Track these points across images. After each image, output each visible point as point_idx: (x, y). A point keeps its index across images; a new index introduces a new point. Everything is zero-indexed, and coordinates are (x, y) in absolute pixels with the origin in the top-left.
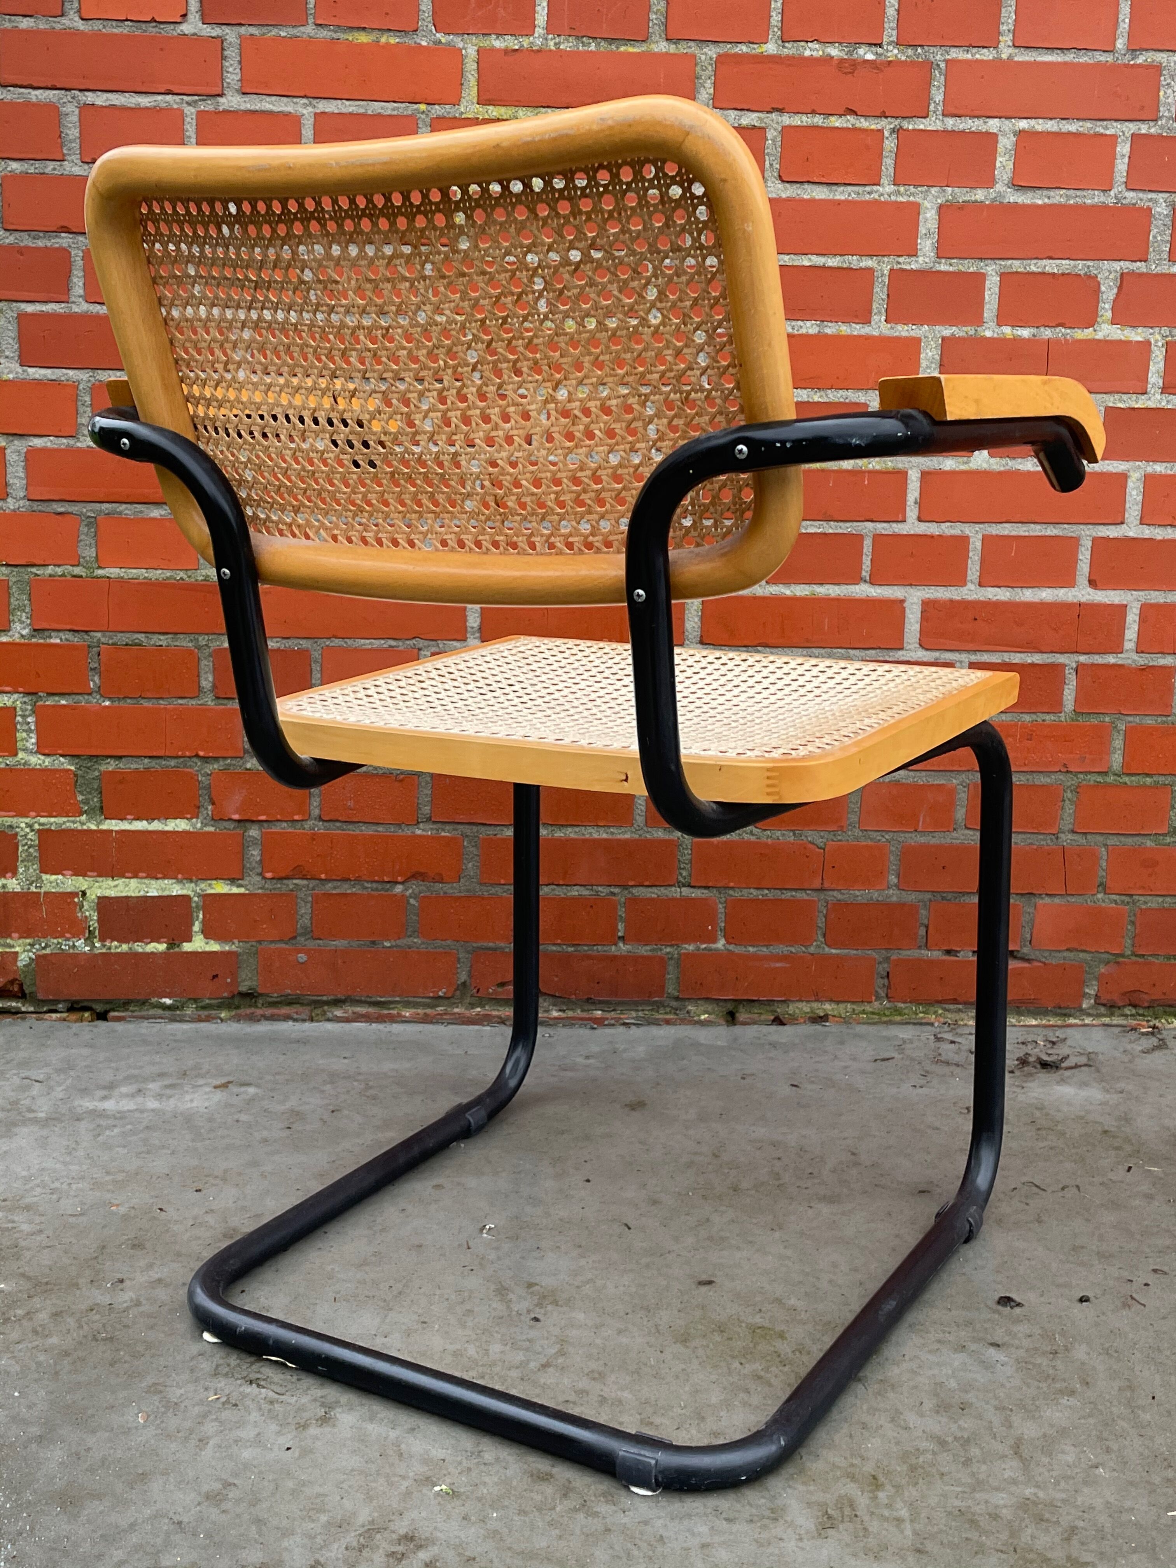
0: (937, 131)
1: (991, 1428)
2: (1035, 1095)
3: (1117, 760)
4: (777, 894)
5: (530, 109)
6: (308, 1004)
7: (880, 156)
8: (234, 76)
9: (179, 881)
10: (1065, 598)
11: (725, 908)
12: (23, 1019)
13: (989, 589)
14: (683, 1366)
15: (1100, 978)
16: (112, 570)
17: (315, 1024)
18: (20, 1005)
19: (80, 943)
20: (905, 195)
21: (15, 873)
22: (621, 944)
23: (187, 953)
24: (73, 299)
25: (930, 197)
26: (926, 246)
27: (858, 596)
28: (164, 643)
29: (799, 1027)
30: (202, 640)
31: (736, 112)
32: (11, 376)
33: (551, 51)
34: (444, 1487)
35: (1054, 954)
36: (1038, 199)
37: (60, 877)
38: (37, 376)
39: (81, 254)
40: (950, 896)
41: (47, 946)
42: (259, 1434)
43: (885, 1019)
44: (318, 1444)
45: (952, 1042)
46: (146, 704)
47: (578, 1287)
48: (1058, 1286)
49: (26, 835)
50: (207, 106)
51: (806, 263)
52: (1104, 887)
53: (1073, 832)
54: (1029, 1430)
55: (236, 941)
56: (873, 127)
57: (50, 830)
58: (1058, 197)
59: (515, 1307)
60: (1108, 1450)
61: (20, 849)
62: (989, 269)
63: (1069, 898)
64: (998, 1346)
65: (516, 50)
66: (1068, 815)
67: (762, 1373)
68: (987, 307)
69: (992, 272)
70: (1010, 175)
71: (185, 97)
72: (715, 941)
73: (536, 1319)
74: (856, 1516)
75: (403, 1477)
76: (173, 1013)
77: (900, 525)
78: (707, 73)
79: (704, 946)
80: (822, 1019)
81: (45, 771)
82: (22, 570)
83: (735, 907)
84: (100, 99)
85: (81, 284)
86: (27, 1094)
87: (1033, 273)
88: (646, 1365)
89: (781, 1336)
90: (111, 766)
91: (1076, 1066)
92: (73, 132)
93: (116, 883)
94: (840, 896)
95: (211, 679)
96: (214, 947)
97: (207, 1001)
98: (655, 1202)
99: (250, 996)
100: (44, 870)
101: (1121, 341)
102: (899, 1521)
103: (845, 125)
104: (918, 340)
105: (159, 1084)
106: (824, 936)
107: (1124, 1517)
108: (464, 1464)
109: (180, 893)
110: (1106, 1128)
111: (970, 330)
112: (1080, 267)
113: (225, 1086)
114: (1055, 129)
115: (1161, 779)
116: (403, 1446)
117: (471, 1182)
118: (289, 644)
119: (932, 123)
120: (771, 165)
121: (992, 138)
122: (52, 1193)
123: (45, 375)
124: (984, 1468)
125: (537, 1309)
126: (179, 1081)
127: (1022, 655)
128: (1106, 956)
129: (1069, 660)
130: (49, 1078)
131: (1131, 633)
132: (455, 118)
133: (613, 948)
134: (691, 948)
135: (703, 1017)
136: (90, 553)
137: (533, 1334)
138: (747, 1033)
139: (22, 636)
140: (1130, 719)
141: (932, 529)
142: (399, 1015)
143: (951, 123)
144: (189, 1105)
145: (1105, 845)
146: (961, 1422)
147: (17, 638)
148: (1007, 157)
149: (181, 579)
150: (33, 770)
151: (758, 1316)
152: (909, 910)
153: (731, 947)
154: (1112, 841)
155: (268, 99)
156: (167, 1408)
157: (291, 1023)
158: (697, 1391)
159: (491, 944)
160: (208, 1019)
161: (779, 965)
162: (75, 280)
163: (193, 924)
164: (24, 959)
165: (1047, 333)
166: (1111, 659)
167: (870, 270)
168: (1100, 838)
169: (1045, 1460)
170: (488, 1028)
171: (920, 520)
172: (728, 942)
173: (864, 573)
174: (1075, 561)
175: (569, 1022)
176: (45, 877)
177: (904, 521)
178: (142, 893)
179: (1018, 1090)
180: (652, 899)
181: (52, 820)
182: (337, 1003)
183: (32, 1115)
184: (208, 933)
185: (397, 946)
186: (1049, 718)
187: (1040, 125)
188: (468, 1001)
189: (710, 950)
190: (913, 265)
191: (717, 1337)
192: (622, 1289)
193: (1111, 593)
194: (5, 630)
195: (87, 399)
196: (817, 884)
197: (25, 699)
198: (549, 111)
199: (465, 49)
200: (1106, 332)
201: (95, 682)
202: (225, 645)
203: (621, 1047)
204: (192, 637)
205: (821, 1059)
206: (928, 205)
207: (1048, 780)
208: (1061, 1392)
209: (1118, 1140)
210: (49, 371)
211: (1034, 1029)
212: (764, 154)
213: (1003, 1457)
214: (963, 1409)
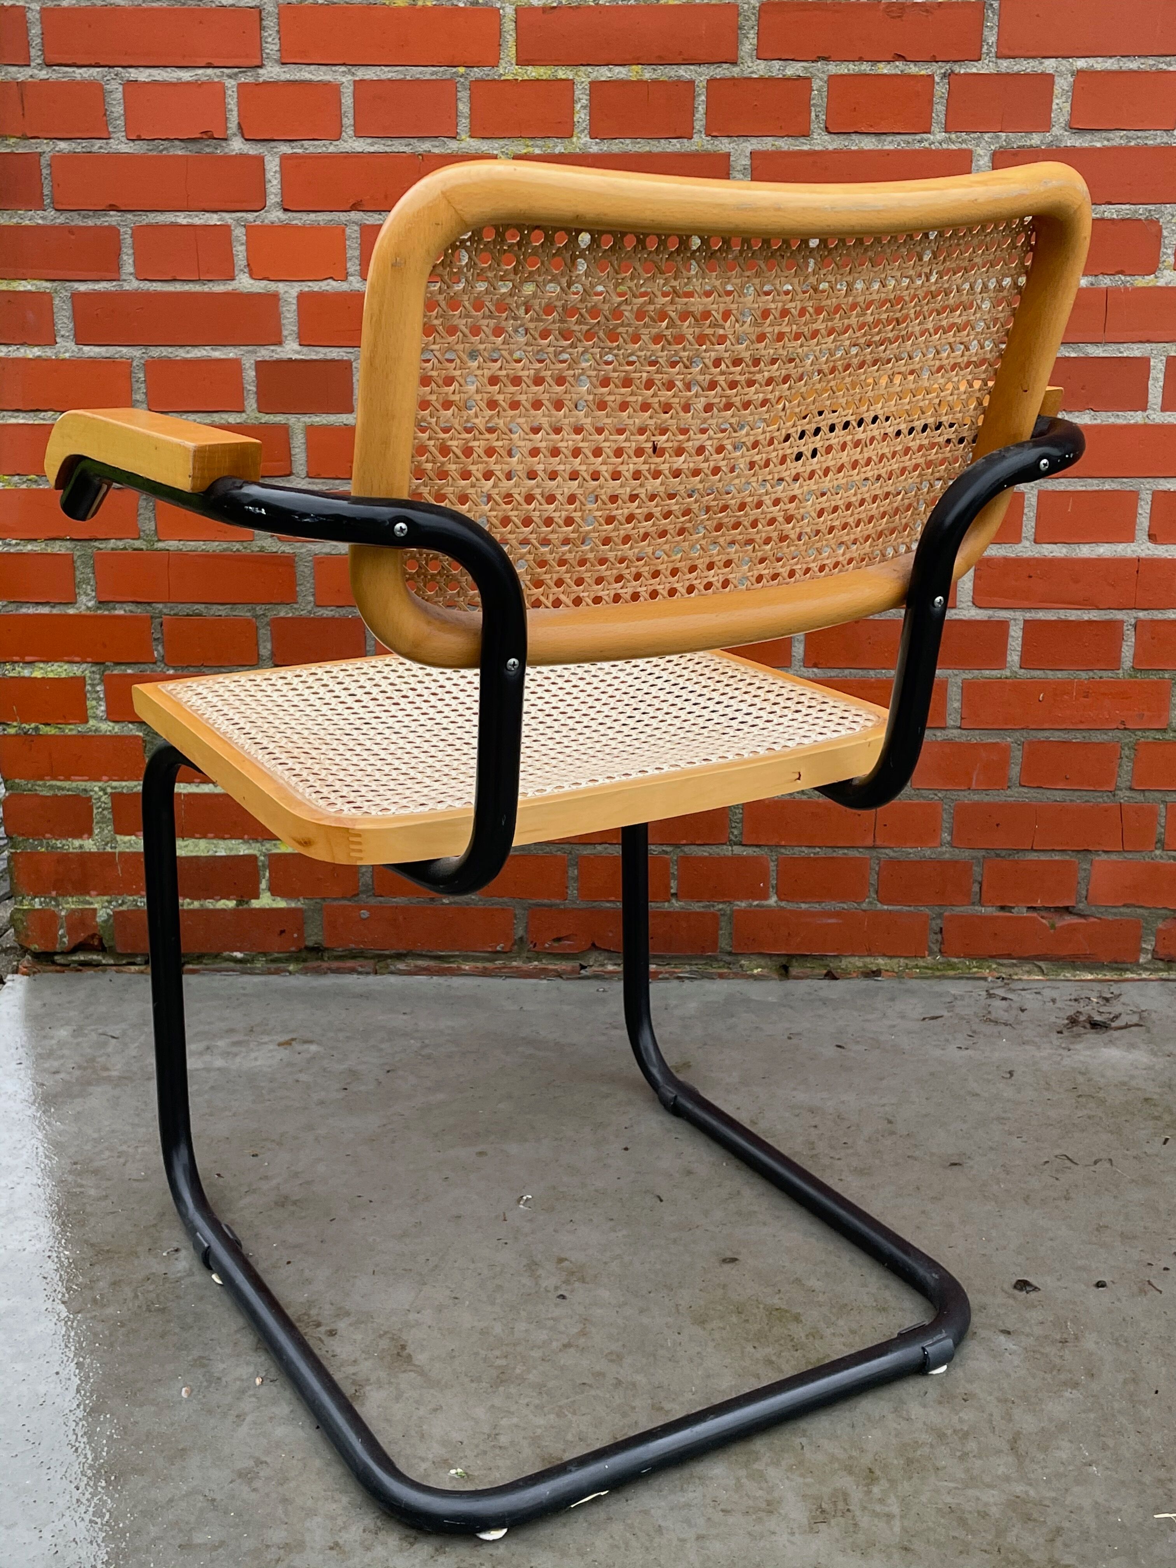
0: (990, 75)
1: (990, 1422)
2: (1081, 1058)
3: (1175, 717)
4: (830, 853)
5: (570, 68)
6: (372, 958)
7: (931, 102)
8: (273, 47)
9: (246, 842)
10: (1123, 554)
11: (777, 866)
12: (104, 971)
13: (1045, 546)
14: (699, 1349)
15: (1158, 933)
16: (171, 543)
17: (379, 977)
18: (100, 958)
20: (956, 142)
21: (90, 834)
22: (674, 901)
23: (255, 909)
24: (123, 277)
25: (984, 143)
28: (223, 613)
29: (851, 981)
30: (260, 610)
31: (780, 63)
32: (67, 355)
33: (590, 6)
34: (459, 1470)
35: (1110, 910)
36: (1097, 142)
37: (133, 838)
38: (92, 354)
39: (130, 232)
40: (1003, 853)
41: (123, 903)
42: (292, 1411)
43: (938, 973)
45: (1004, 999)
46: (207, 671)
47: (606, 1263)
48: (1078, 1269)
49: (99, 798)
50: (247, 78)
52: (1162, 844)
53: (1131, 789)
54: (1027, 1423)
55: (301, 899)
56: (923, 72)
57: (121, 794)
58: (1117, 139)
59: (544, 1283)
60: (1104, 1447)
61: (95, 811)
63: (1126, 855)
64: (1009, 1333)
65: (554, 8)
66: (1125, 772)
67: (774, 1358)
70: (1067, 117)
71: (225, 70)
72: (766, 898)
73: (563, 1297)
74: (848, 1510)
75: (423, 1459)
76: (244, 967)
78: (750, 23)
79: (756, 903)
80: (875, 974)
81: (115, 737)
82: (85, 544)
83: (787, 867)
84: (143, 75)
85: (131, 261)
86: (102, 1051)
88: (662, 1346)
89: (797, 1318)
91: (1127, 1026)
92: (117, 110)
93: (186, 843)
94: (892, 854)
95: (269, 646)
96: (281, 904)
97: (276, 955)
98: (689, 1173)
99: (317, 951)
100: (118, 831)
102: (889, 1516)
103: (893, 72)
105: (227, 1040)
106: (877, 892)
107: (1111, 1518)
108: (481, 1447)
109: (247, 852)
110: (1148, 1096)
112: (1141, 211)
113: (288, 1043)
114: (1115, 67)
116: (424, 1428)
117: (513, 1148)
118: (343, 612)
119: (985, 66)
120: (817, 116)
121: (1048, 79)
123: (100, 353)
124: (979, 1463)
125: (564, 1286)
126: (246, 1038)
127: (1079, 612)
128: (1163, 912)
129: (1127, 617)
130: (124, 1033)
132: (494, 80)
133: (666, 904)
134: (743, 904)
135: (755, 971)
136: (148, 526)
137: (557, 1312)
138: (800, 987)
139: (88, 608)
142: (459, 969)
143: (1005, 65)
144: (254, 1064)
145: (1164, 802)
146: (962, 1414)
147: (83, 610)
148: (1064, 99)
149: (238, 550)
150: (104, 736)
151: (777, 1296)
152: (964, 867)
153: (783, 904)
154: (1171, 798)
155: (308, 68)
156: (210, 1382)
157: (355, 976)
158: (708, 1376)
159: (546, 901)
160: (277, 972)
161: (830, 921)
162: (125, 257)
163: (259, 882)
164: (102, 915)
165: (1106, 282)
166: (1171, 615)
168: (1158, 795)
169: (1040, 1456)
170: (545, 982)
172: (780, 899)
174: (1134, 514)
176: (119, 838)
178: (211, 853)
179: (1065, 1053)
180: (706, 858)
181: (124, 784)
182: (400, 957)
183: (105, 1074)
184: (275, 891)
185: (455, 903)
186: (1107, 675)
187: (1100, 64)
188: (525, 955)
189: (763, 906)
191: (734, 1319)
192: (647, 1265)
193: (1171, 547)
194: (72, 603)
195: (141, 375)
196: (869, 842)
197: (94, 669)
198: (589, 69)
199: (503, 8)
200: (1168, 279)
201: (158, 651)
202: (282, 614)
203: (673, 1002)
204: (249, 607)
205: (870, 1017)
206: (981, 152)
207: (1105, 737)
208: (1065, 1383)
209: (1159, 1109)
210: (103, 349)
211: (1089, 984)
212: (809, 106)
213: (999, 1452)
214: (965, 1400)
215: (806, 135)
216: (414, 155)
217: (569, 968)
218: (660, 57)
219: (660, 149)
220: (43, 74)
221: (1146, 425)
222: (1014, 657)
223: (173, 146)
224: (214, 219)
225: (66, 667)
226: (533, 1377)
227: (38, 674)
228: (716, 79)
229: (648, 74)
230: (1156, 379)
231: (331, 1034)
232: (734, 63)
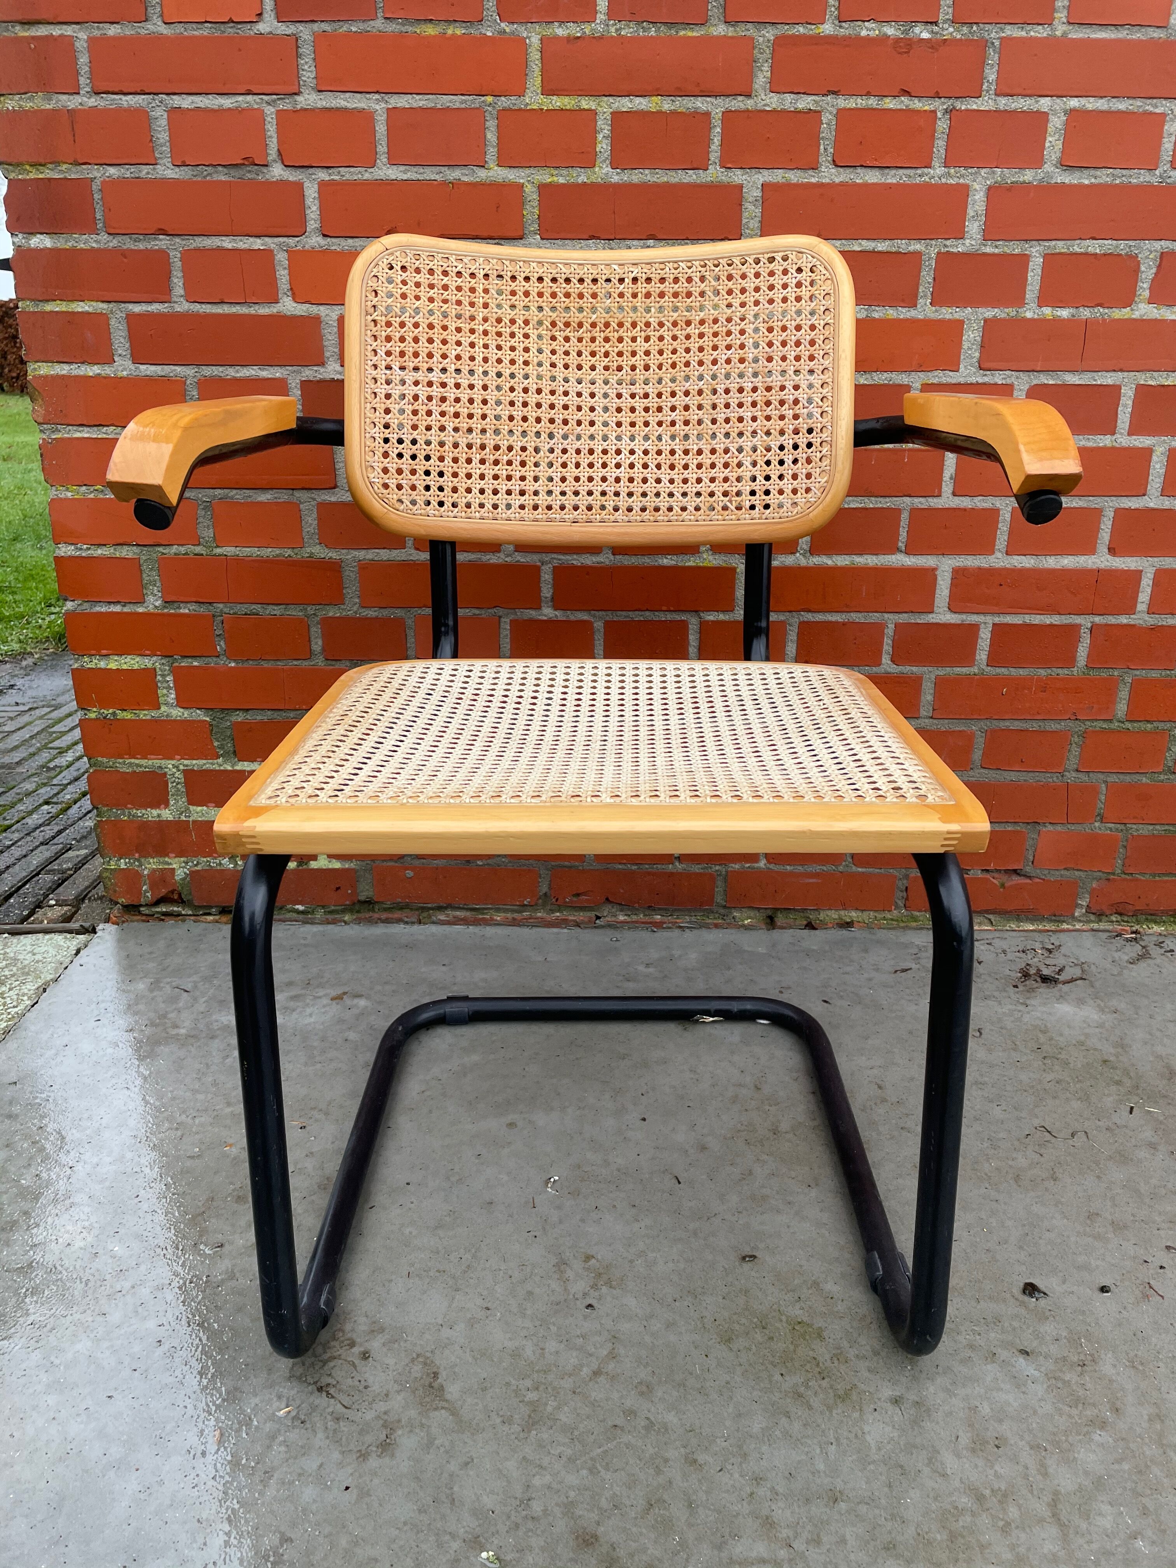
0: (989, 111)
1: (1026, 1477)
2: (1039, 1014)
3: (1121, 708)
5: (593, 98)
6: (416, 910)
7: (932, 137)
8: (309, 74)
10: (1085, 565)
12: (184, 921)
13: (1016, 557)
14: (727, 1377)
15: (1092, 892)
16: (229, 549)
17: (422, 927)
18: (180, 909)
19: (225, 861)
20: (955, 177)
21: (167, 805)
22: (677, 864)
23: (313, 869)
24: (174, 299)
25: (980, 178)
26: (974, 228)
27: (895, 565)
28: (278, 613)
29: (828, 932)
30: (310, 610)
31: (792, 96)
32: (125, 373)
33: (612, 37)
34: (491, 1554)
35: (1052, 872)
36: (1085, 179)
37: (206, 807)
38: (148, 372)
39: (179, 256)
41: (198, 863)
42: (321, 1465)
43: (902, 925)
44: (376, 1481)
46: (265, 665)
47: (631, 1261)
48: (1079, 1268)
49: (173, 774)
50: (286, 104)
51: (857, 248)
52: (1101, 818)
53: (1077, 771)
54: (1065, 1480)
55: (353, 860)
56: (926, 108)
57: (193, 770)
58: (1104, 177)
59: (573, 1289)
60: (1145, 1512)
61: (170, 785)
62: (1034, 250)
63: (1069, 826)
64: (1027, 1353)
65: (578, 38)
66: (1073, 756)
67: (802, 1390)
68: (1029, 288)
69: (1036, 254)
70: (1059, 154)
71: (264, 97)
72: (757, 861)
73: (591, 1306)
75: (453, 1536)
76: (305, 917)
77: (935, 500)
78: (765, 56)
79: (748, 866)
80: (848, 925)
81: (184, 722)
82: (153, 549)
84: (186, 102)
85: (181, 284)
86: (175, 1006)
87: (1076, 254)
88: (691, 1374)
89: (820, 1335)
90: (239, 717)
91: (1072, 980)
92: (163, 136)
95: (319, 641)
96: (335, 864)
97: (333, 908)
98: (703, 1148)
99: (368, 904)
100: (191, 802)
101: (1156, 320)
103: (899, 107)
104: (961, 323)
105: (286, 994)
106: (853, 858)
108: (513, 1518)
110: (1106, 1058)
111: (1011, 312)
112: (1122, 247)
113: (341, 997)
114: (1105, 107)
115: (1161, 725)
116: (456, 1489)
117: (541, 1119)
118: (385, 612)
119: (985, 103)
120: (825, 149)
121: (1042, 118)
122: (177, 1129)
123: (155, 371)
124: (1023, 1536)
125: (592, 1292)
126: (303, 992)
127: (1043, 617)
128: (1099, 874)
129: (1085, 621)
130: (195, 987)
131: (1144, 596)
132: (520, 110)
133: (670, 866)
134: (737, 867)
135: (746, 922)
136: (207, 533)
137: (587, 1327)
138: (785, 937)
139: (156, 607)
140: (1138, 673)
141: (965, 502)
142: (492, 919)
143: (1003, 103)
144: (308, 1019)
145: (1105, 782)
146: (997, 1467)
147: (151, 609)
148: (1057, 137)
149: (289, 555)
150: (175, 721)
151: (798, 1306)
153: (772, 866)
154: (1113, 778)
155: (343, 96)
156: (241, 1424)
157: (402, 925)
158: (739, 1415)
159: (566, 863)
160: (334, 922)
161: (811, 881)
162: (175, 280)
164: (180, 874)
165: (1086, 313)
166: (1124, 620)
167: (918, 254)
168: (1101, 776)
169: (1084, 1526)
170: (566, 931)
171: (954, 494)
172: (769, 862)
173: (900, 544)
174: (1098, 529)
175: (633, 926)
176: (192, 808)
177: (939, 496)
179: (1022, 1008)
181: (194, 762)
182: (440, 908)
183: (174, 1032)
184: (329, 853)
185: (486, 865)
186: (1063, 672)
187: (1091, 104)
188: (548, 907)
189: (754, 870)
190: (960, 247)
191: (759, 1337)
192: (670, 1265)
193: (1128, 559)
194: (141, 602)
195: (195, 393)
197: (163, 661)
198: (611, 99)
199: (529, 38)
200: (1143, 311)
201: (221, 646)
202: (331, 614)
203: (677, 953)
204: (301, 607)
205: (848, 969)
206: (977, 187)
207: (1058, 726)
208: (1091, 1422)
209: (1118, 1072)
210: (159, 368)
211: (1031, 934)
212: (818, 139)
213: (1041, 1521)
214: (998, 1447)
215: (815, 168)
216: (444, 183)
217: (586, 920)
218: (678, 89)
219: (677, 180)
220: (92, 102)
221: (1113, 448)
222: (982, 655)
223: (217, 172)
224: (257, 244)
225: (138, 659)
226: (565, 1417)
227: (113, 666)
228: (731, 111)
229: (667, 105)
230: (1125, 406)
231: (379, 988)
232: (749, 96)
